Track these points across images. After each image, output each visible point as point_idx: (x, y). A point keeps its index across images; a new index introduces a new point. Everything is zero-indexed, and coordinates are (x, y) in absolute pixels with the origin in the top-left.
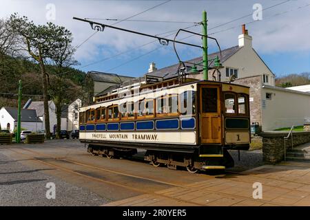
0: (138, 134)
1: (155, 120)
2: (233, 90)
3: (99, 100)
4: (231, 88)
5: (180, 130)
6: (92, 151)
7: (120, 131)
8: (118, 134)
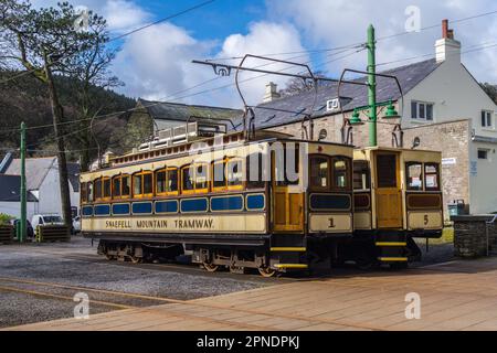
0: (183, 219)
1: (209, 197)
2: (323, 152)
3: (117, 161)
4: (320, 149)
5: (245, 212)
6: (105, 252)
7: (154, 215)
8: (152, 219)
